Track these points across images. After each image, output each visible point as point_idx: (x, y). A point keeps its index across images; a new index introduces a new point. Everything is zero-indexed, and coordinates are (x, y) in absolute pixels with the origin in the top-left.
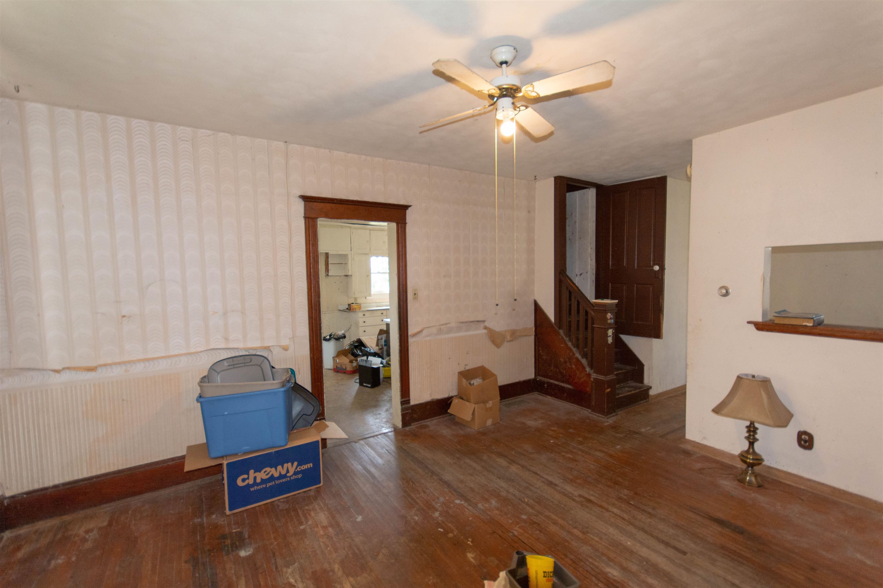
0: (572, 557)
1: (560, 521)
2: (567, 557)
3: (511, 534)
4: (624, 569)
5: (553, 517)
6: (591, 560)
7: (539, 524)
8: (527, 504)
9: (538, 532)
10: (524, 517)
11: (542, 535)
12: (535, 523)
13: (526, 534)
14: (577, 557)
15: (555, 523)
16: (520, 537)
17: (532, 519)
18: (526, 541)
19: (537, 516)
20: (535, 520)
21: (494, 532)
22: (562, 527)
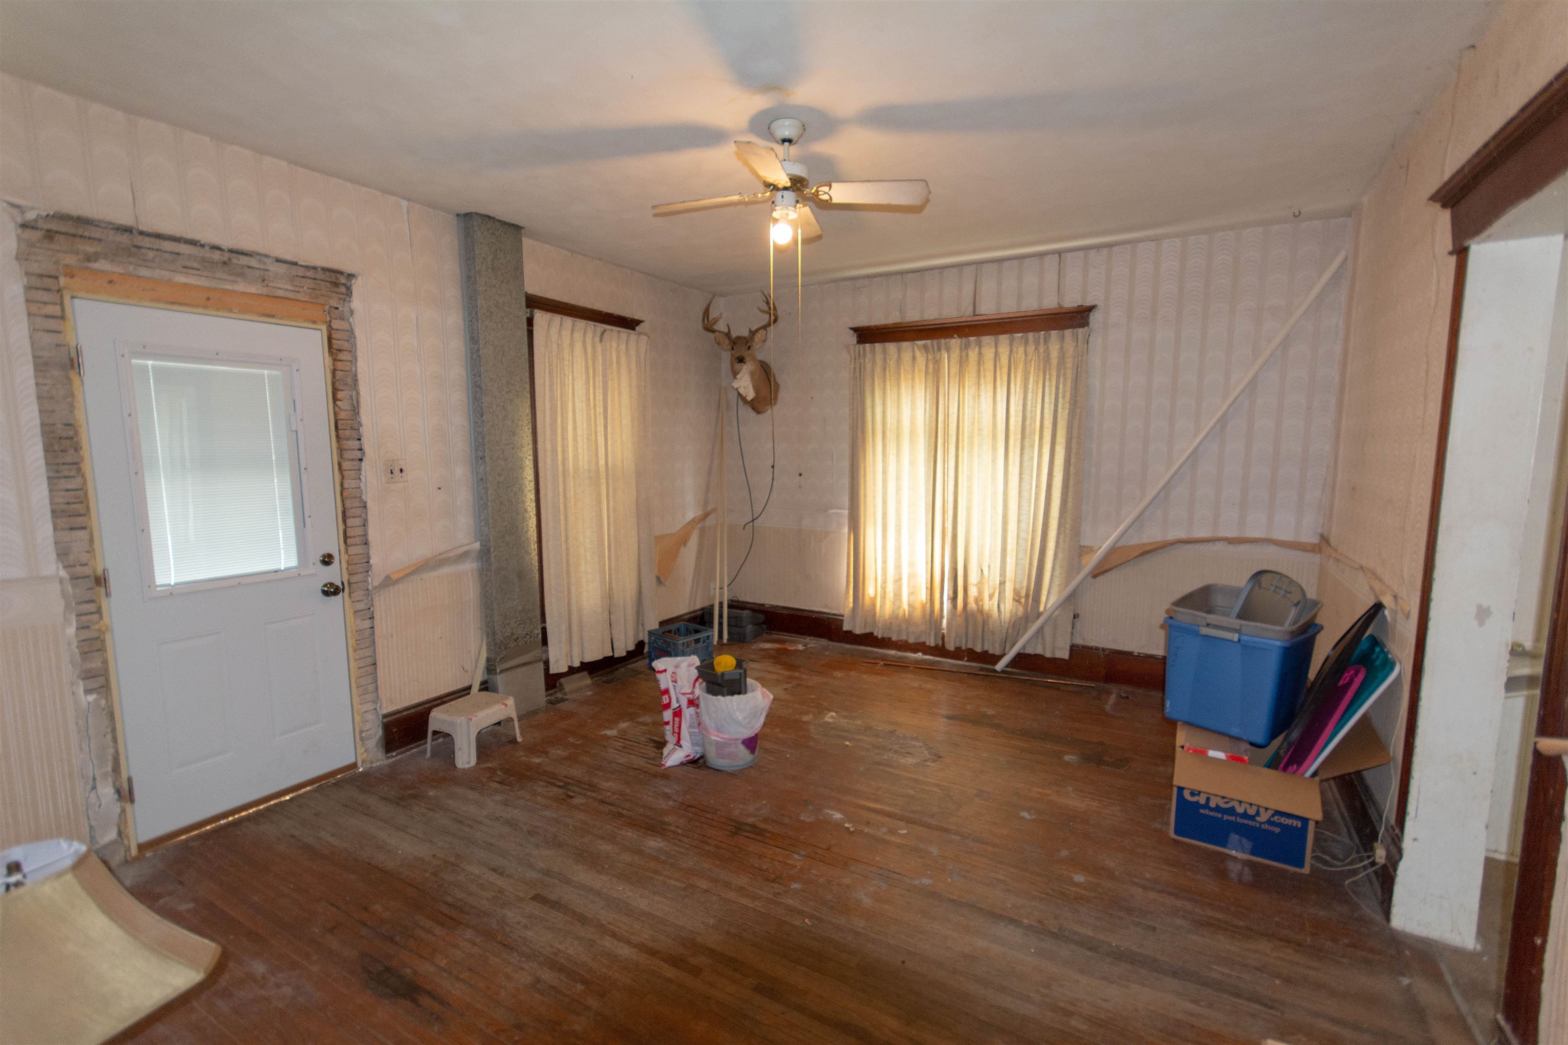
0: (707, 848)
1: (732, 895)
2: (716, 846)
3: (803, 853)
4: (640, 852)
5: (744, 901)
6: (683, 850)
7: (767, 880)
8: (801, 913)
9: (765, 867)
10: (796, 886)
11: (756, 865)
12: (774, 881)
13: (781, 859)
14: (701, 850)
15: (741, 890)
16: (788, 852)
17: (782, 887)
18: (778, 850)
19: (777, 894)
20: (776, 885)
21: (828, 849)
22: (727, 885)
